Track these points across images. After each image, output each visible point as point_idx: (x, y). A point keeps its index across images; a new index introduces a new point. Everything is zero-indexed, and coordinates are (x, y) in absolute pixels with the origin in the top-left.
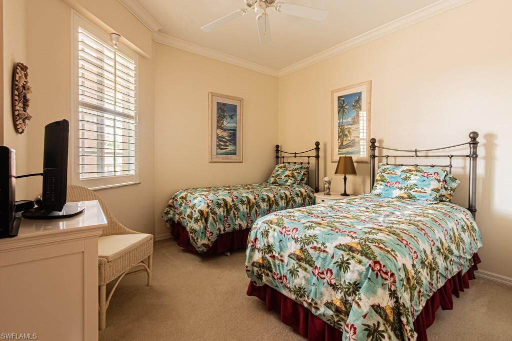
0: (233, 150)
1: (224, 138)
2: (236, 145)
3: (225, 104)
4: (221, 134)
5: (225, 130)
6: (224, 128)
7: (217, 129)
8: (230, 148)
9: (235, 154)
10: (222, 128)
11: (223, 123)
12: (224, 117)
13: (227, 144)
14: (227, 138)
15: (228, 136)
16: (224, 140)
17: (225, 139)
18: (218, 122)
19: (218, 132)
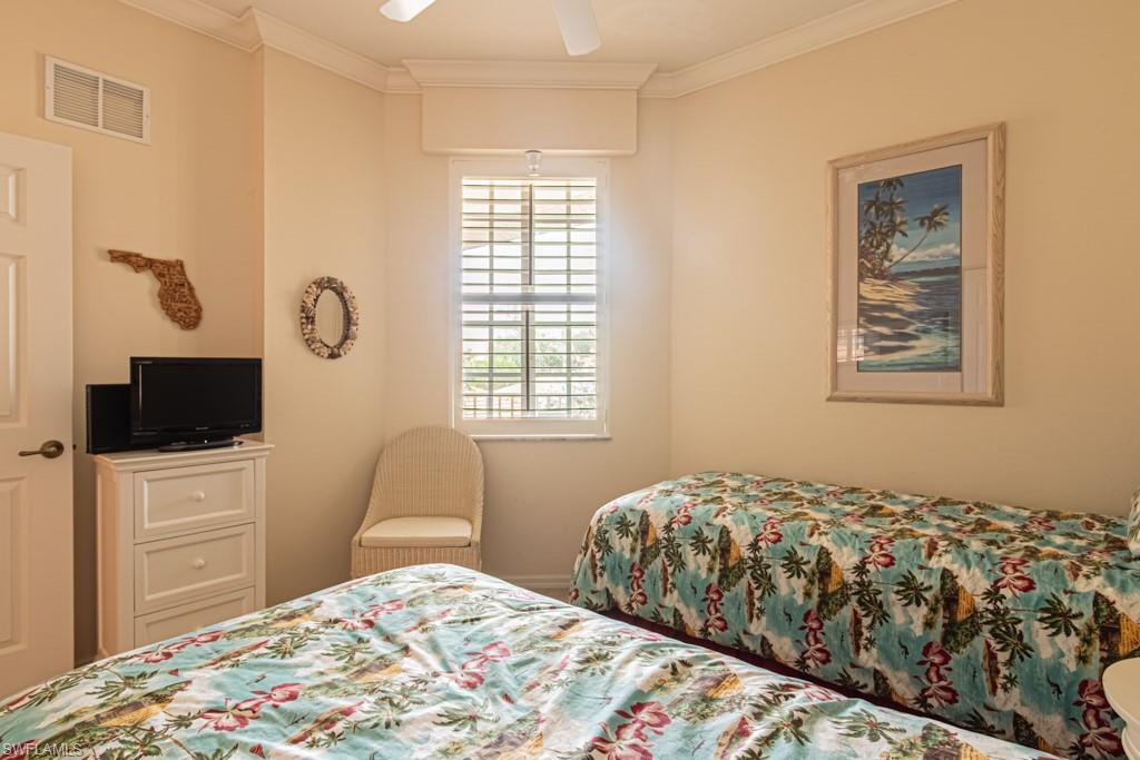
0: (945, 351)
1: (893, 309)
2: (958, 332)
3: (898, 180)
4: (879, 296)
5: (895, 278)
6: (894, 270)
7: (861, 278)
8: (929, 345)
9: (957, 368)
10: (882, 275)
11: (886, 255)
12: (893, 228)
13: (910, 330)
14: (910, 308)
15: (916, 298)
16: (895, 316)
17: (900, 311)
18: (863, 253)
19: (866, 289)
